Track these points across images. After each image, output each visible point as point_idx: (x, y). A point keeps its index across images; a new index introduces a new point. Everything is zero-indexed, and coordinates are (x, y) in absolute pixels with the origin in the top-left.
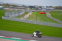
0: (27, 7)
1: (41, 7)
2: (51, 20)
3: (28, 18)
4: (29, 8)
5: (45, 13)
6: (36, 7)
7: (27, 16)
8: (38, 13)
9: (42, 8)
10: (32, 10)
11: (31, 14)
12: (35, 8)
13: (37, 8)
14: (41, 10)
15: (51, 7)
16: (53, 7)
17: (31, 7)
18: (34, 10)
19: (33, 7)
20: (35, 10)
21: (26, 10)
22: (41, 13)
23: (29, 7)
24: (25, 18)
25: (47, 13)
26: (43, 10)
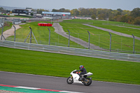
0: (9, 11)
1: (40, 12)
2: (65, 39)
3: (12, 36)
4: (13, 14)
5: (51, 25)
6: (30, 10)
7: (9, 32)
9: (43, 13)
10: (21, 19)
11: (17, 27)
12: (28, 14)
13: (32, 14)
14: (41, 17)
15: (63, 10)
16: (68, 11)
17: (18, 12)
18: (25, 19)
19: (22, 11)
20: (28, 19)
21: (7, 18)
22: (41, 25)
23: (13, 12)
24: (6, 36)
25: (54, 25)
26: (45, 18)
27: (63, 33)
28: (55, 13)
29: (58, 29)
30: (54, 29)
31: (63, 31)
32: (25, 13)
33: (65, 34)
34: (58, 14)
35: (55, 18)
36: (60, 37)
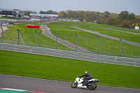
4: (0, 16)
5: (38, 27)
6: (17, 12)
10: (9, 20)
12: (15, 15)
13: (19, 16)
14: (28, 19)
16: (55, 13)
17: (6, 13)
18: (12, 20)
19: (10, 13)
20: (15, 20)
22: (29, 27)
23: (1, 13)
25: (41, 27)
26: (32, 20)
27: (50, 35)
28: (43, 15)
29: (46, 32)
30: (41, 32)
32: (12, 14)
33: (53, 36)
35: (42, 20)
36: (48, 39)
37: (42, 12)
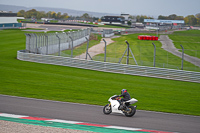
0: (97, 19)
1: (141, 19)
2: (176, 59)
3: (101, 55)
4: (102, 23)
5: (156, 39)
6: (126, 18)
7: (97, 49)
8: (134, 39)
9: (145, 21)
10: (115, 29)
11: (109, 41)
12: (123, 22)
13: (129, 23)
14: (142, 27)
15: (173, 17)
16: (180, 18)
18: (119, 30)
19: (115, 19)
20: (124, 30)
21: (95, 29)
22: (142, 38)
23: (102, 20)
24: (92, 55)
25: (160, 38)
26: (147, 28)
27: (173, 50)
28: (163, 22)
29: (167, 45)
30: (161, 45)
31: (173, 47)
32: (119, 21)
33: (177, 51)
34: (167, 23)
35: (162, 28)
36: (170, 56)
37: (161, 18)
